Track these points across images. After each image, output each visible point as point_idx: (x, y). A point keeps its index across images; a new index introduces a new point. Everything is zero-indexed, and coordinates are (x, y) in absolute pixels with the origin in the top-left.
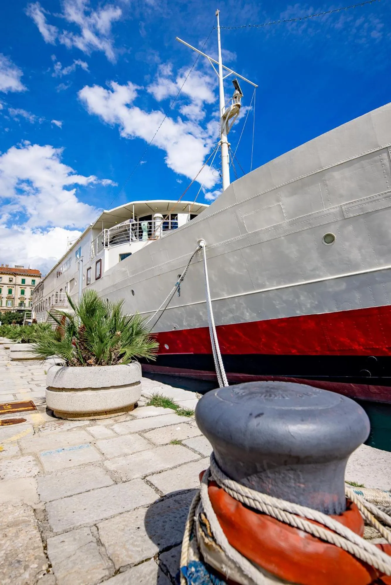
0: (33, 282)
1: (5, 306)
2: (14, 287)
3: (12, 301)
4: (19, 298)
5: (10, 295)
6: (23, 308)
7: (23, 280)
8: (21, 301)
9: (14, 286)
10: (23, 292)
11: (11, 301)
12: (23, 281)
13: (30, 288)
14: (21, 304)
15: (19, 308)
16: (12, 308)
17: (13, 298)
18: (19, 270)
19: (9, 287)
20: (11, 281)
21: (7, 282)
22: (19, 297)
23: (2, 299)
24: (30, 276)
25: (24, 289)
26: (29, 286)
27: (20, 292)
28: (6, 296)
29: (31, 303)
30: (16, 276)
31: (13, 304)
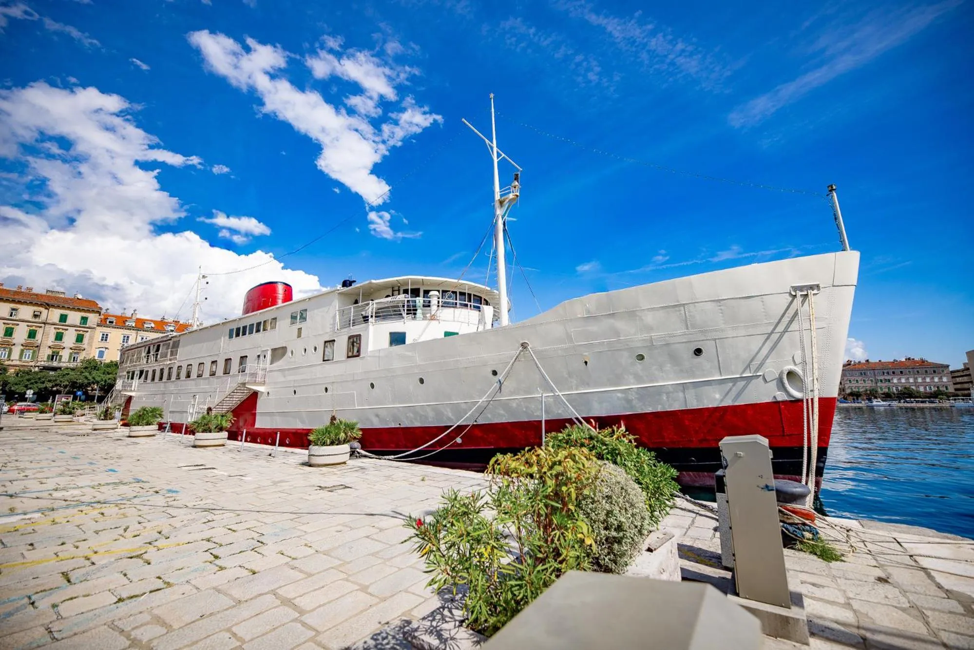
0: (82, 321)
1: (17, 358)
2: (41, 327)
3: (34, 352)
4: (50, 347)
5: (31, 340)
6: (55, 364)
7: (62, 315)
8: (53, 352)
9: (43, 325)
10: (59, 337)
11: (31, 351)
12: (63, 318)
13: (76, 330)
14: (53, 356)
15: (46, 364)
16: (33, 364)
17: (37, 346)
18: (56, 298)
19: (31, 326)
20: (35, 316)
21: (29, 317)
22: (50, 344)
23: (13, 347)
24: (79, 310)
25: (63, 331)
26: (75, 326)
27: (52, 337)
28: (23, 342)
29: (74, 355)
30: (48, 309)
31: (34, 357)
